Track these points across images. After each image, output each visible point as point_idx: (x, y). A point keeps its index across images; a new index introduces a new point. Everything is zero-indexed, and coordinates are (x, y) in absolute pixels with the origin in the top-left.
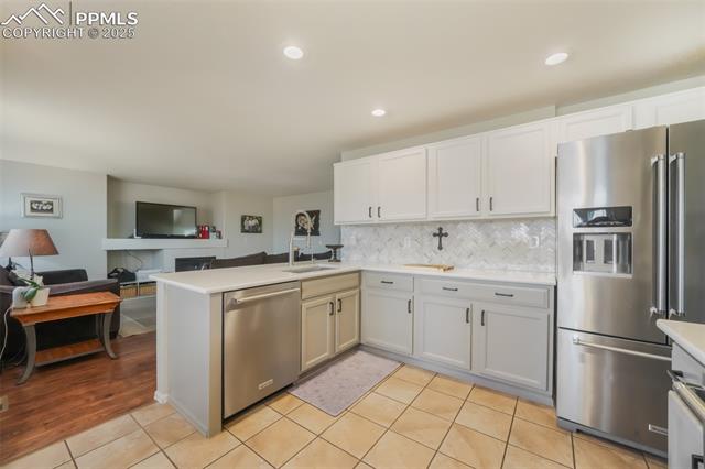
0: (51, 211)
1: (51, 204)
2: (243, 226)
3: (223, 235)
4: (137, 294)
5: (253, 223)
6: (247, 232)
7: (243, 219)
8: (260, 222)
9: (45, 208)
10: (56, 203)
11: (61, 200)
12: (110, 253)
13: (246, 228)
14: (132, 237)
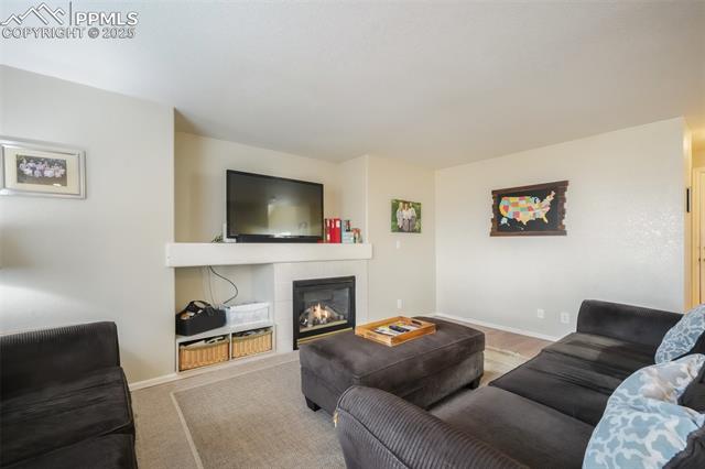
0: (63, 180)
1: (63, 165)
2: (394, 219)
3: (365, 234)
4: (229, 357)
5: (408, 213)
6: (401, 230)
7: (395, 207)
8: (418, 212)
9: (48, 173)
10: (71, 162)
11: (84, 159)
12: (180, 272)
13: (400, 224)
14: (219, 240)
